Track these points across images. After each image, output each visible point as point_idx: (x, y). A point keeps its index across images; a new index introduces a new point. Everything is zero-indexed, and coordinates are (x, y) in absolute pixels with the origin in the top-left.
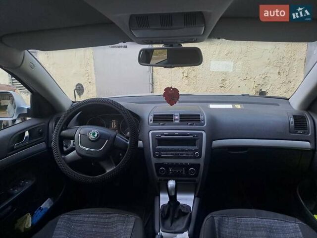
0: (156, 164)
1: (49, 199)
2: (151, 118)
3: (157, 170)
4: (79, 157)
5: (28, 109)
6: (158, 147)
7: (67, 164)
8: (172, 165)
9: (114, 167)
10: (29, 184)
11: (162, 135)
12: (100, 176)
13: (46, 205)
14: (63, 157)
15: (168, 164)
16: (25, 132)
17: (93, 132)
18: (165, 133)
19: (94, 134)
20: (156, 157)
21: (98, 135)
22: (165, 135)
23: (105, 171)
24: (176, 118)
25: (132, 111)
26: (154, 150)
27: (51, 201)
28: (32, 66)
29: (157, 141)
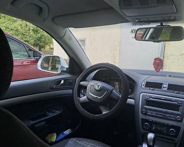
0: (142, 119)
1: (69, 129)
2: (144, 83)
3: (143, 124)
4: (88, 101)
5: (67, 68)
6: (146, 106)
7: (80, 103)
8: (156, 123)
9: (108, 111)
10: (58, 112)
11: (150, 97)
12: (98, 115)
13: (67, 132)
14: (78, 98)
15: (152, 121)
16: (61, 80)
17: (98, 85)
18: (153, 96)
19: (99, 86)
20: (144, 114)
21: (101, 87)
22: (153, 98)
23: (101, 113)
24: (165, 86)
25: (128, 75)
26: (142, 108)
27: (70, 130)
28: (70, 39)
29: (145, 101)
